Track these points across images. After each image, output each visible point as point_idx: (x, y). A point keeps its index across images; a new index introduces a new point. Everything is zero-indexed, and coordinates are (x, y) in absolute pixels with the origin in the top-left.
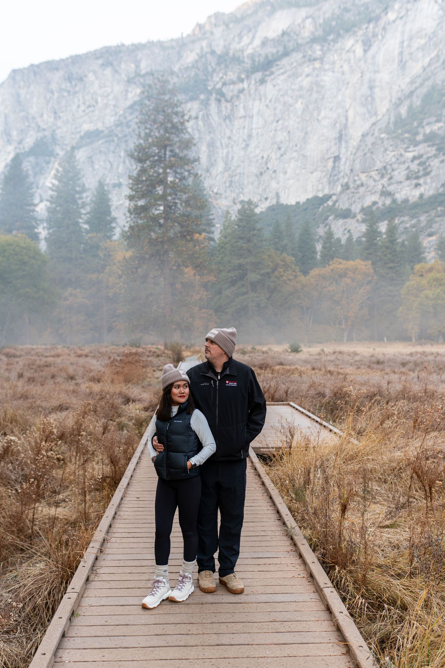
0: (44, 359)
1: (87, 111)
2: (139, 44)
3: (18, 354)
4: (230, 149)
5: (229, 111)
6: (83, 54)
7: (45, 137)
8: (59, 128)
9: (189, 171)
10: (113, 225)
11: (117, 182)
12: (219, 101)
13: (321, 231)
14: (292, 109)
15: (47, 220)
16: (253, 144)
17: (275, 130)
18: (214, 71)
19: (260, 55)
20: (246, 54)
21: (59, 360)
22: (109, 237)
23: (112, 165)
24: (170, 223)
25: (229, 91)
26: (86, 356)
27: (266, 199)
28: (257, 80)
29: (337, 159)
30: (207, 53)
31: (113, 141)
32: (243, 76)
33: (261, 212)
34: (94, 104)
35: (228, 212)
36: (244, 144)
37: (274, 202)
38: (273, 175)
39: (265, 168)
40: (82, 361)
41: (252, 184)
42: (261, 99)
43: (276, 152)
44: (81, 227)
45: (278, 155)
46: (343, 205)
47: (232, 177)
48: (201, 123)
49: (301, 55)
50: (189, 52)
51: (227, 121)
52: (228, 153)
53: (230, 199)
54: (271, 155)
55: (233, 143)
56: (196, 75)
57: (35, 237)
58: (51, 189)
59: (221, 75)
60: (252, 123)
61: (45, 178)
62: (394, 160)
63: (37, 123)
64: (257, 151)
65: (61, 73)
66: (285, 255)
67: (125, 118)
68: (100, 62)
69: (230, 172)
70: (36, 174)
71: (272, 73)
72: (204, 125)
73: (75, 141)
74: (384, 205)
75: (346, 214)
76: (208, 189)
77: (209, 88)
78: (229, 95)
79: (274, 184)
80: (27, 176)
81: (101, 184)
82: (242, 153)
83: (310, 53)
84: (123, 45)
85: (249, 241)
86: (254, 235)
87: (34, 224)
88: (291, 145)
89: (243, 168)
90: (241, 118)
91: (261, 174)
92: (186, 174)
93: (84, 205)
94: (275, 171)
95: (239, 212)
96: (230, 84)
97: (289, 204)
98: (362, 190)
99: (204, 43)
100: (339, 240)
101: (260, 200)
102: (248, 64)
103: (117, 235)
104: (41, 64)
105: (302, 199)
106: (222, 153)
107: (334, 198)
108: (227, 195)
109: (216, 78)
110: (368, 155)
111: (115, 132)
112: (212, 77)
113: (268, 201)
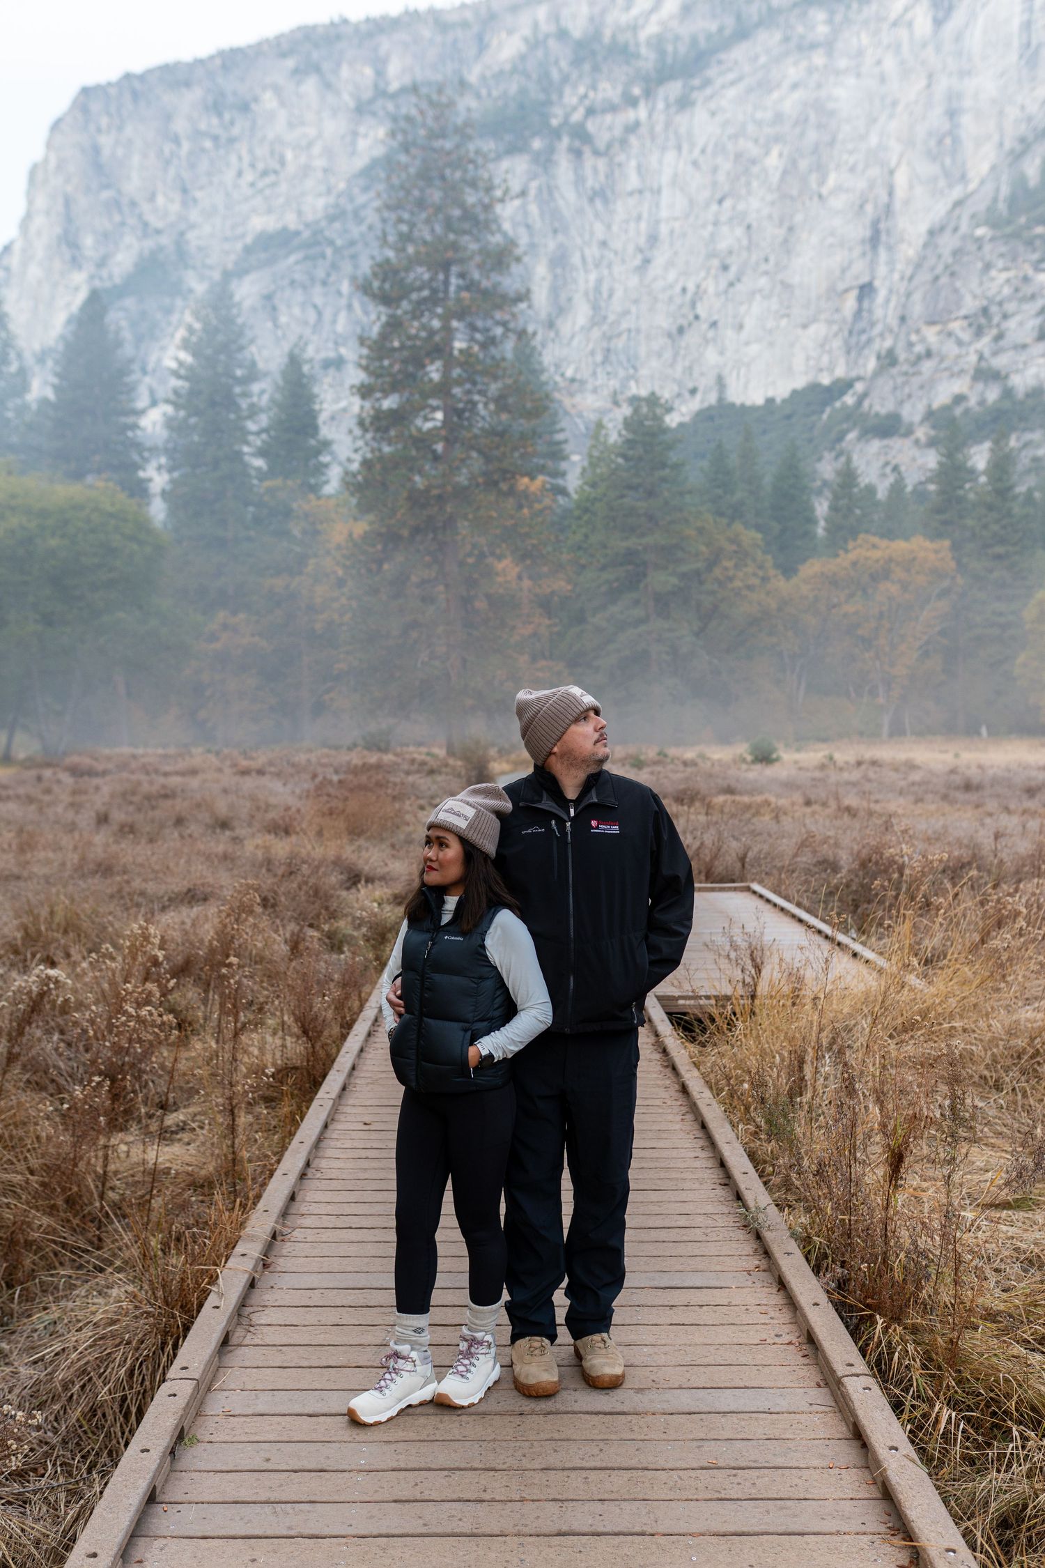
0: (162, 780)
1: (260, 184)
2: (384, 18)
3: (100, 767)
4: (606, 272)
5: (602, 178)
6: (249, 47)
7: (161, 249)
8: (192, 226)
9: (504, 324)
10: (325, 459)
11: (332, 354)
12: (577, 154)
13: (827, 468)
14: (755, 170)
15: (166, 451)
16: (660, 259)
17: (716, 223)
18: (565, 79)
19: (677, 38)
20: (643, 35)
21: (194, 783)
22: (315, 489)
23: (320, 314)
24: (458, 452)
25: (603, 128)
26: (261, 772)
27: (693, 392)
28: (672, 99)
29: (866, 290)
30: (547, 36)
31: (323, 256)
32: (637, 91)
33: (681, 425)
34: (277, 167)
35: (600, 425)
36: (639, 257)
37: (712, 399)
38: (711, 334)
39: (691, 317)
40: (249, 783)
41: (659, 355)
42: (679, 148)
43: (716, 277)
44: (246, 465)
45: (723, 284)
46: (880, 404)
47: (610, 339)
48: (533, 209)
49: (778, 36)
50: (504, 35)
51: (599, 204)
52: (599, 281)
53: (606, 392)
54: (703, 286)
55: (612, 255)
56: (523, 91)
57: (139, 490)
58: (176, 374)
59: (582, 90)
60: (657, 205)
61: (163, 348)
62: (1007, 291)
63: (140, 216)
64: (672, 276)
65: (195, 94)
66: (738, 526)
67: (351, 199)
68: (290, 63)
69: (605, 327)
70: (139, 339)
71: (707, 83)
72: (542, 214)
73: (233, 257)
74: (982, 403)
75: (889, 427)
76: (552, 369)
77: (554, 122)
78: (602, 140)
79: (711, 356)
80: (119, 344)
81: (294, 361)
82: (634, 281)
83: (800, 29)
84: (345, 21)
85: (651, 494)
86: (664, 480)
87: (136, 457)
88: (754, 258)
89: (638, 318)
90: (631, 194)
91: (681, 330)
92: (499, 331)
93: (254, 411)
94: (714, 324)
95: (627, 423)
96: (604, 111)
97: (748, 403)
98: (927, 366)
99: (542, 12)
100: (871, 490)
101: (679, 395)
102: (648, 60)
103: (333, 482)
104: (150, 72)
105: (781, 390)
106: (585, 280)
107: (859, 387)
108: (599, 382)
109: (570, 98)
110: (944, 280)
111: (327, 233)
112: (561, 95)
113: (699, 396)
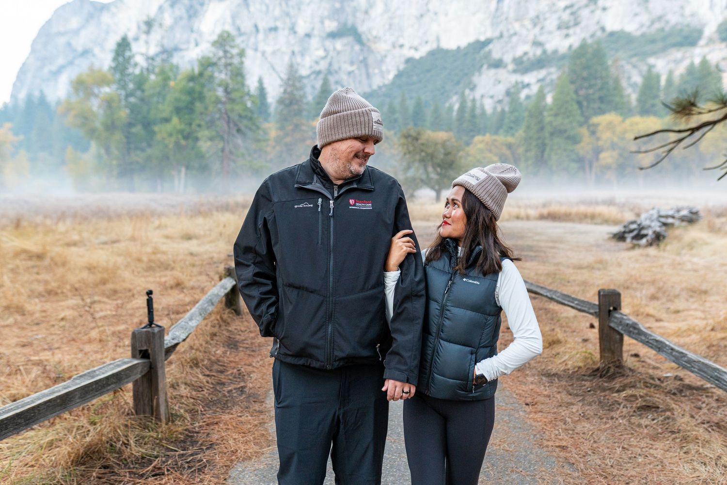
27: (427, 42)
37: (434, 46)
38: (434, 18)
39: (426, 10)
41: (412, 26)
47: (392, 19)
69: (390, 14)
79: (434, 27)
89: (403, 10)
97: (449, 48)
101: (421, 44)
105: (464, 43)
108: (387, 38)
113: (429, 45)
